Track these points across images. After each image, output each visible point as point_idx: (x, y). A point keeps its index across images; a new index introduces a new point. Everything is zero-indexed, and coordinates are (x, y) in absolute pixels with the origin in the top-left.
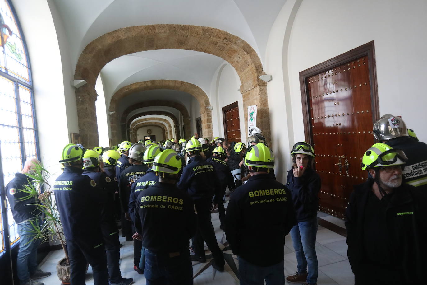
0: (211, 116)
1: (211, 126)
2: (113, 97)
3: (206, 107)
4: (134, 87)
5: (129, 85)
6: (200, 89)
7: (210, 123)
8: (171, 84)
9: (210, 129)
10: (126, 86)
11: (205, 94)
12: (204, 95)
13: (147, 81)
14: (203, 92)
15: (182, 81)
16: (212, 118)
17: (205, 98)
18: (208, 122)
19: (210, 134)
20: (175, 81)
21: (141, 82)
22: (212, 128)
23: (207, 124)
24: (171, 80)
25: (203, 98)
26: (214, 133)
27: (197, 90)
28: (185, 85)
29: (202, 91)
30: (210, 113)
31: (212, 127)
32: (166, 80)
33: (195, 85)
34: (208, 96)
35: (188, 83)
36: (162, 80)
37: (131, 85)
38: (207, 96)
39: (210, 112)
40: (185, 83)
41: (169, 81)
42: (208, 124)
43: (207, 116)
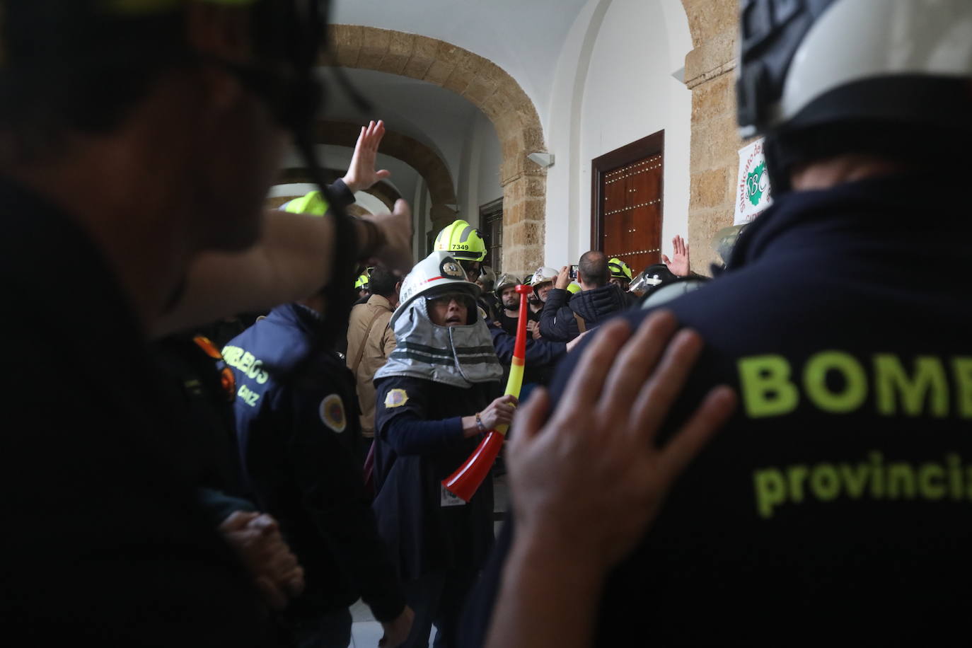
0: (543, 194)
1: (539, 232)
3: (526, 154)
6: (512, 81)
7: (535, 219)
8: (397, 49)
9: (534, 246)
11: (530, 101)
12: (525, 104)
14: (523, 92)
15: (441, 43)
16: (545, 200)
18: (527, 217)
19: (531, 264)
20: (415, 38)
22: (543, 243)
23: (524, 221)
24: (399, 34)
25: (519, 117)
27: (497, 83)
28: (453, 56)
29: (518, 87)
30: (537, 179)
31: (543, 237)
32: (379, 30)
33: (494, 64)
34: (538, 110)
35: (466, 53)
36: (362, 29)
38: (533, 110)
39: (542, 175)
40: (452, 51)
42: (527, 224)
43: (527, 193)
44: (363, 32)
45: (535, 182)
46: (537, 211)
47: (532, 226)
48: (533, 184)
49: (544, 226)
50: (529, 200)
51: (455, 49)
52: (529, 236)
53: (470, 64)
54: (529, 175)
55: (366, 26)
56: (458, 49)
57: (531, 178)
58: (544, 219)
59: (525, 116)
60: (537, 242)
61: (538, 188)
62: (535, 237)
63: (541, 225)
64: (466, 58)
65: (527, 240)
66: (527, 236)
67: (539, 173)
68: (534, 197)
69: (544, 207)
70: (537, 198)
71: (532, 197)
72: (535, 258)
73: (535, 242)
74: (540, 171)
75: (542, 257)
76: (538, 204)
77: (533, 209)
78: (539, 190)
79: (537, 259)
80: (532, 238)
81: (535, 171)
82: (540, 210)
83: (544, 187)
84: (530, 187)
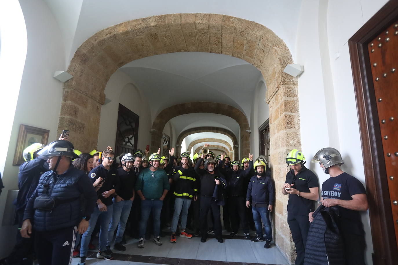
0: (296, 96)
1: (295, 120)
2: (79, 48)
3: (282, 71)
4: (121, 30)
5: (113, 25)
6: (269, 31)
7: (291, 111)
9: (292, 130)
10: (107, 29)
12: (279, 43)
13: (150, 18)
15: (225, 16)
16: (297, 100)
17: (280, 51)
18: (285, 110)
19: (291, 142)
20: (209, 15)
21: (137, 20)
22: (299, 128)
23: (284, 113)
24: (201, 14)
25: (276, 51)
26: (302, 141)
29: (273, 34)
30: (291, 86)
31: (298, 124)
33: (257, 24)
34: (288, 46)
35: (240, 20)
37: (116, 26)
38: (285, 46)
39: (294, 84)
40: (231, 20)
41: (196, 15)
42: (286, 116)
43: (285, 95)
44: (181, 16)
45: (289, 88)
46: (293, 107)
47: (290, 116)
48: (289, 90)
49: (298, 117)
50: (286, 100)
51: (233, 18)
53: (243, 25)
54: (286, 84)
55: (183, 13)
56: (235, 18)
57: (286, 86)
58: (298, 112)
59: (280, 50)
62: (293, 124)
63: (297, 115)
64: (240, 22)
65: (287, 126)
66: (287, 123)
67: (292, 82)
68: (290, 98)
69: (297, 104)
70: (293, 99)
71: (288, 98)
72: (294, 138)
73: (293, 127)
74: (293, 81)
75: (299, 137)
76: (293, 102)
77: (290, 105)
78: (293, 93)
79: (295, 139)
80: (290, 125)
81: (289, 81)
82: (295, 106)
83: (297, 91)
84: (287, 92)
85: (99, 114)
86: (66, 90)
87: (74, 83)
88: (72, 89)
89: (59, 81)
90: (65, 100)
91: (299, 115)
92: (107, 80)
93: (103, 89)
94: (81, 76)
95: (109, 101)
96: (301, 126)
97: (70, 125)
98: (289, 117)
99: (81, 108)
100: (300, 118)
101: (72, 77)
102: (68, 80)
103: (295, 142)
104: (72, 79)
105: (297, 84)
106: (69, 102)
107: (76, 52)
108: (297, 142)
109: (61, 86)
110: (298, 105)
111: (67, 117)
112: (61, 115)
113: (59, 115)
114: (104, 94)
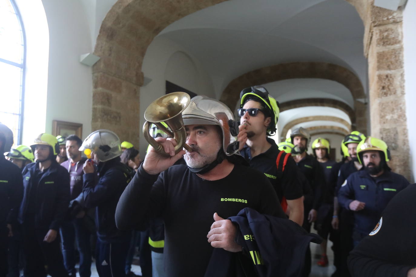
45: (387, 31)
46: (393, 60)
47: (387, 76)
48: (385, 34)
49: (402, 75)
50: (381, 51)
52: (383, 88)
54: (379, 25)
57: (382, 28)
58: (402, 67)
60: (395, 93)
61: (392, 36)
62: (391, 88)
63: (399, 74)
65: (381, 92)
66: (381, 88)
67: (391, 21)
68: (388, 47)
69: (401, 55)
70: (392, 47)
71: (384, 47)
72: (393, 110)
73: (393, 93)
74: (393, 18)
75: (403, 108)
76: (393, 53)
77: (387, 59)
78: (394, 38)
79: (395, 111)
80: (388, 90)
81: (385, 19)
82: (397, 58)
83: (400, 34)
84: (382, 37)
85: (138, 98)
86: (96, 74)
87: (102, 66)
88: (101, 73)
89: (87, 66)
90: (96, 87)
91: (404, 72)
92: (143, 54)
93: (140, 66)
94: (110, 55)
95: (149, 80)
96: (407, 90)
97: (103, 116)
98: (385, 77)
99: (114, 94)
100: (406, 77)
101: (99, 58)
102: (96, 63)
103: (396, 116)
104: (99, 61)
105: (401, 21)
106: (100, 89)
107: (102, 27)
108: (400, 116)
109: (90, 71)
110: (403, 57)
111: (99, 107)
112: (94, 104)
113: (91, 106)
114: (142, 73)
